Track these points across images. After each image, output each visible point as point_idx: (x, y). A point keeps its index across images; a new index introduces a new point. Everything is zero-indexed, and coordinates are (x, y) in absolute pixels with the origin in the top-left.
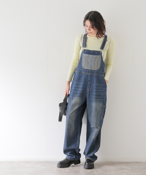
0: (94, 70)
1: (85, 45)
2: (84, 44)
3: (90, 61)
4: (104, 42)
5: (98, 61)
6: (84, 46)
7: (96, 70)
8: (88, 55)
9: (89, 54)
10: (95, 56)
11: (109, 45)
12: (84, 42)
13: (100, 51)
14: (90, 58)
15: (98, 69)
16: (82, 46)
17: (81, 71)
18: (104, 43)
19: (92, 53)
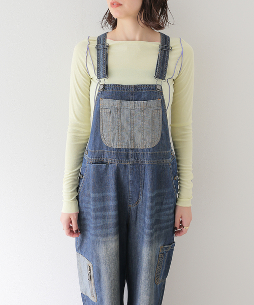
0: (143, 150)
1: (103, 69)
2: (101, 66)
3: (127, 121)
4: (164, 56)
5: (153, 117)
6: (101, 72)
7: (149, 149)
8: (117, 102)
9: (122, 99)
10: (140, 104)
11: (180, 63)
12: (101, 63)
13: (156, 86)
14: (127, 112)
15: (156, 143)
16: (93, 75)
17: (101, 155)
18: (164, 59)
19: (132, 94)
